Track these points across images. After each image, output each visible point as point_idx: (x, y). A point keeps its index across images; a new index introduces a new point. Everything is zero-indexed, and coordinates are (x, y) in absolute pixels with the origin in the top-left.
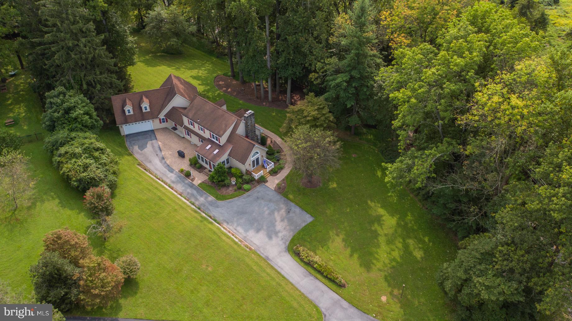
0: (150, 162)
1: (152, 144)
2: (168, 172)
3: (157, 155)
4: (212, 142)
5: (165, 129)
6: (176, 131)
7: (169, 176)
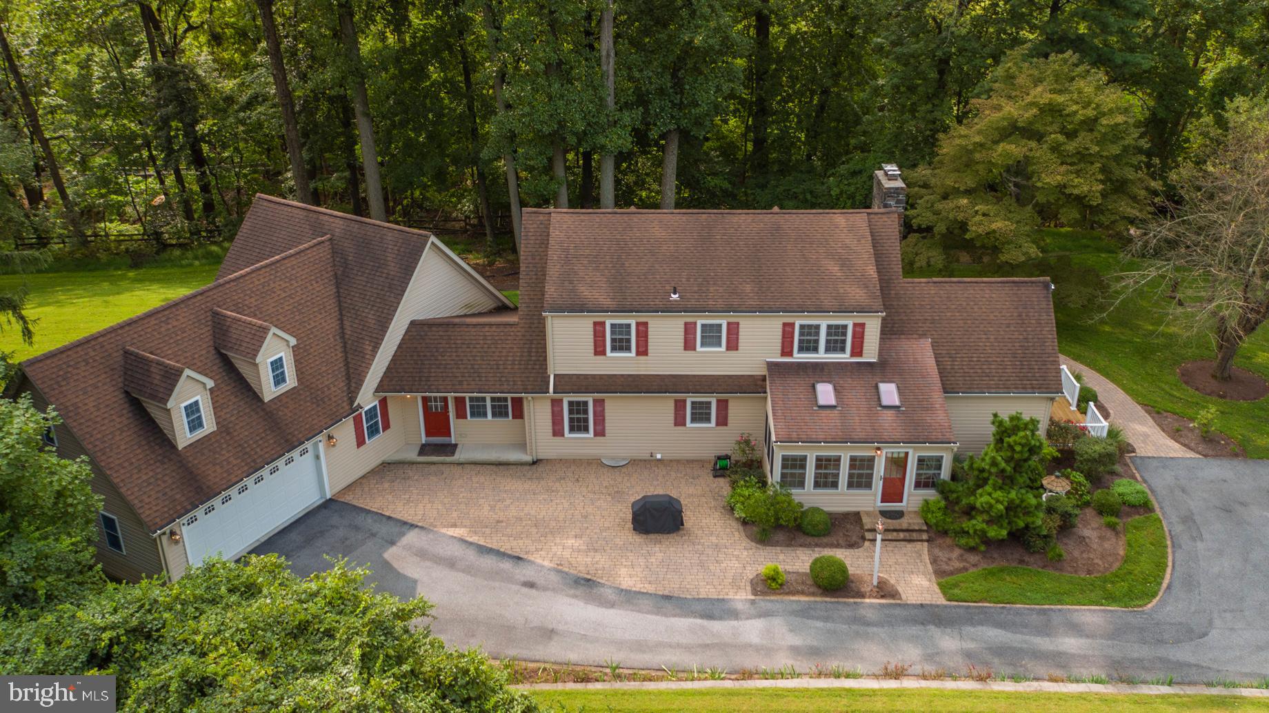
0: (549, 634)
1: (422, 554)
2: (716, 626)
3: (531, 585)
4: (821, 372)
5: (387, 469)
6: (459, 456)
7: (755, 639)
